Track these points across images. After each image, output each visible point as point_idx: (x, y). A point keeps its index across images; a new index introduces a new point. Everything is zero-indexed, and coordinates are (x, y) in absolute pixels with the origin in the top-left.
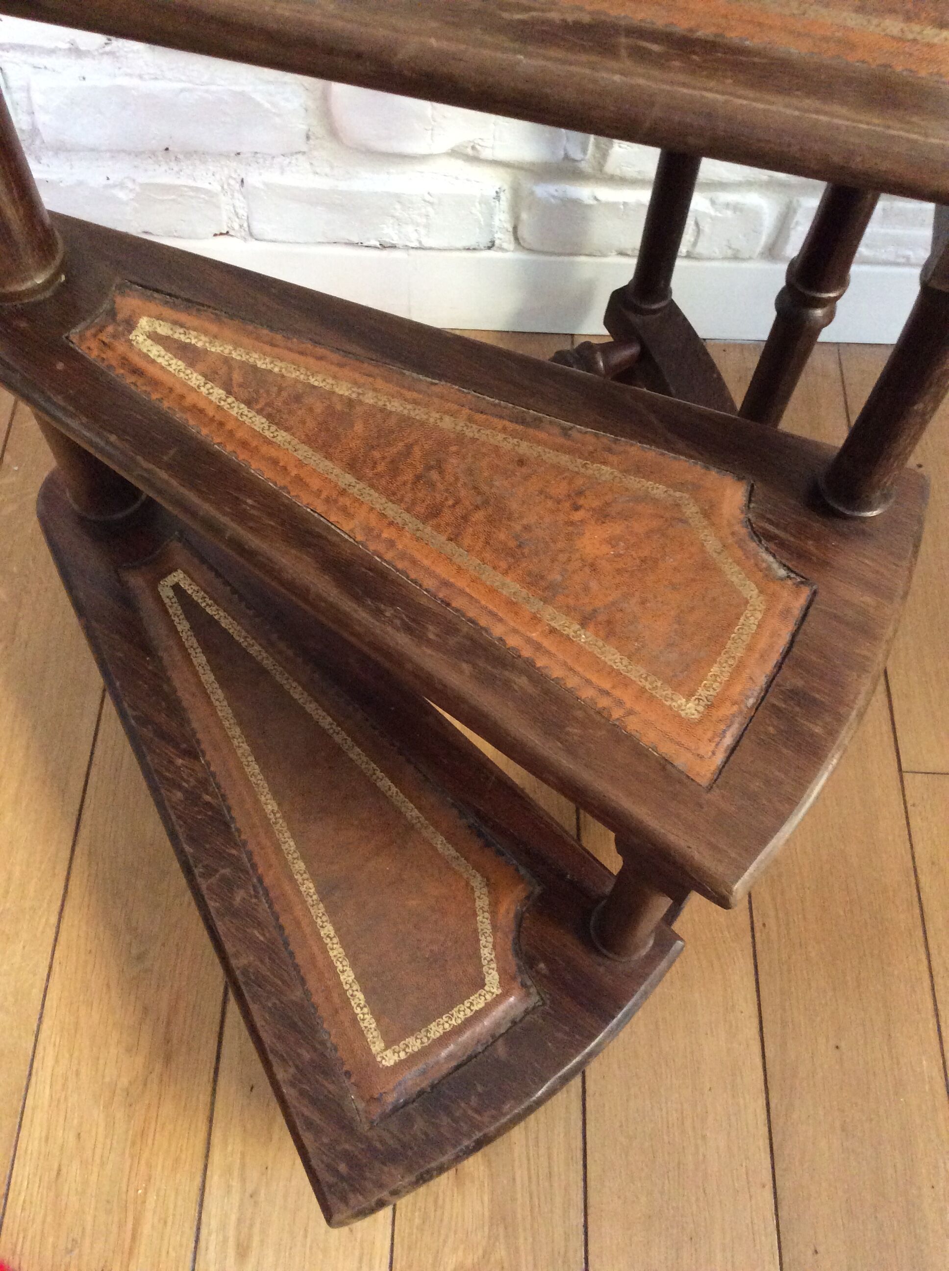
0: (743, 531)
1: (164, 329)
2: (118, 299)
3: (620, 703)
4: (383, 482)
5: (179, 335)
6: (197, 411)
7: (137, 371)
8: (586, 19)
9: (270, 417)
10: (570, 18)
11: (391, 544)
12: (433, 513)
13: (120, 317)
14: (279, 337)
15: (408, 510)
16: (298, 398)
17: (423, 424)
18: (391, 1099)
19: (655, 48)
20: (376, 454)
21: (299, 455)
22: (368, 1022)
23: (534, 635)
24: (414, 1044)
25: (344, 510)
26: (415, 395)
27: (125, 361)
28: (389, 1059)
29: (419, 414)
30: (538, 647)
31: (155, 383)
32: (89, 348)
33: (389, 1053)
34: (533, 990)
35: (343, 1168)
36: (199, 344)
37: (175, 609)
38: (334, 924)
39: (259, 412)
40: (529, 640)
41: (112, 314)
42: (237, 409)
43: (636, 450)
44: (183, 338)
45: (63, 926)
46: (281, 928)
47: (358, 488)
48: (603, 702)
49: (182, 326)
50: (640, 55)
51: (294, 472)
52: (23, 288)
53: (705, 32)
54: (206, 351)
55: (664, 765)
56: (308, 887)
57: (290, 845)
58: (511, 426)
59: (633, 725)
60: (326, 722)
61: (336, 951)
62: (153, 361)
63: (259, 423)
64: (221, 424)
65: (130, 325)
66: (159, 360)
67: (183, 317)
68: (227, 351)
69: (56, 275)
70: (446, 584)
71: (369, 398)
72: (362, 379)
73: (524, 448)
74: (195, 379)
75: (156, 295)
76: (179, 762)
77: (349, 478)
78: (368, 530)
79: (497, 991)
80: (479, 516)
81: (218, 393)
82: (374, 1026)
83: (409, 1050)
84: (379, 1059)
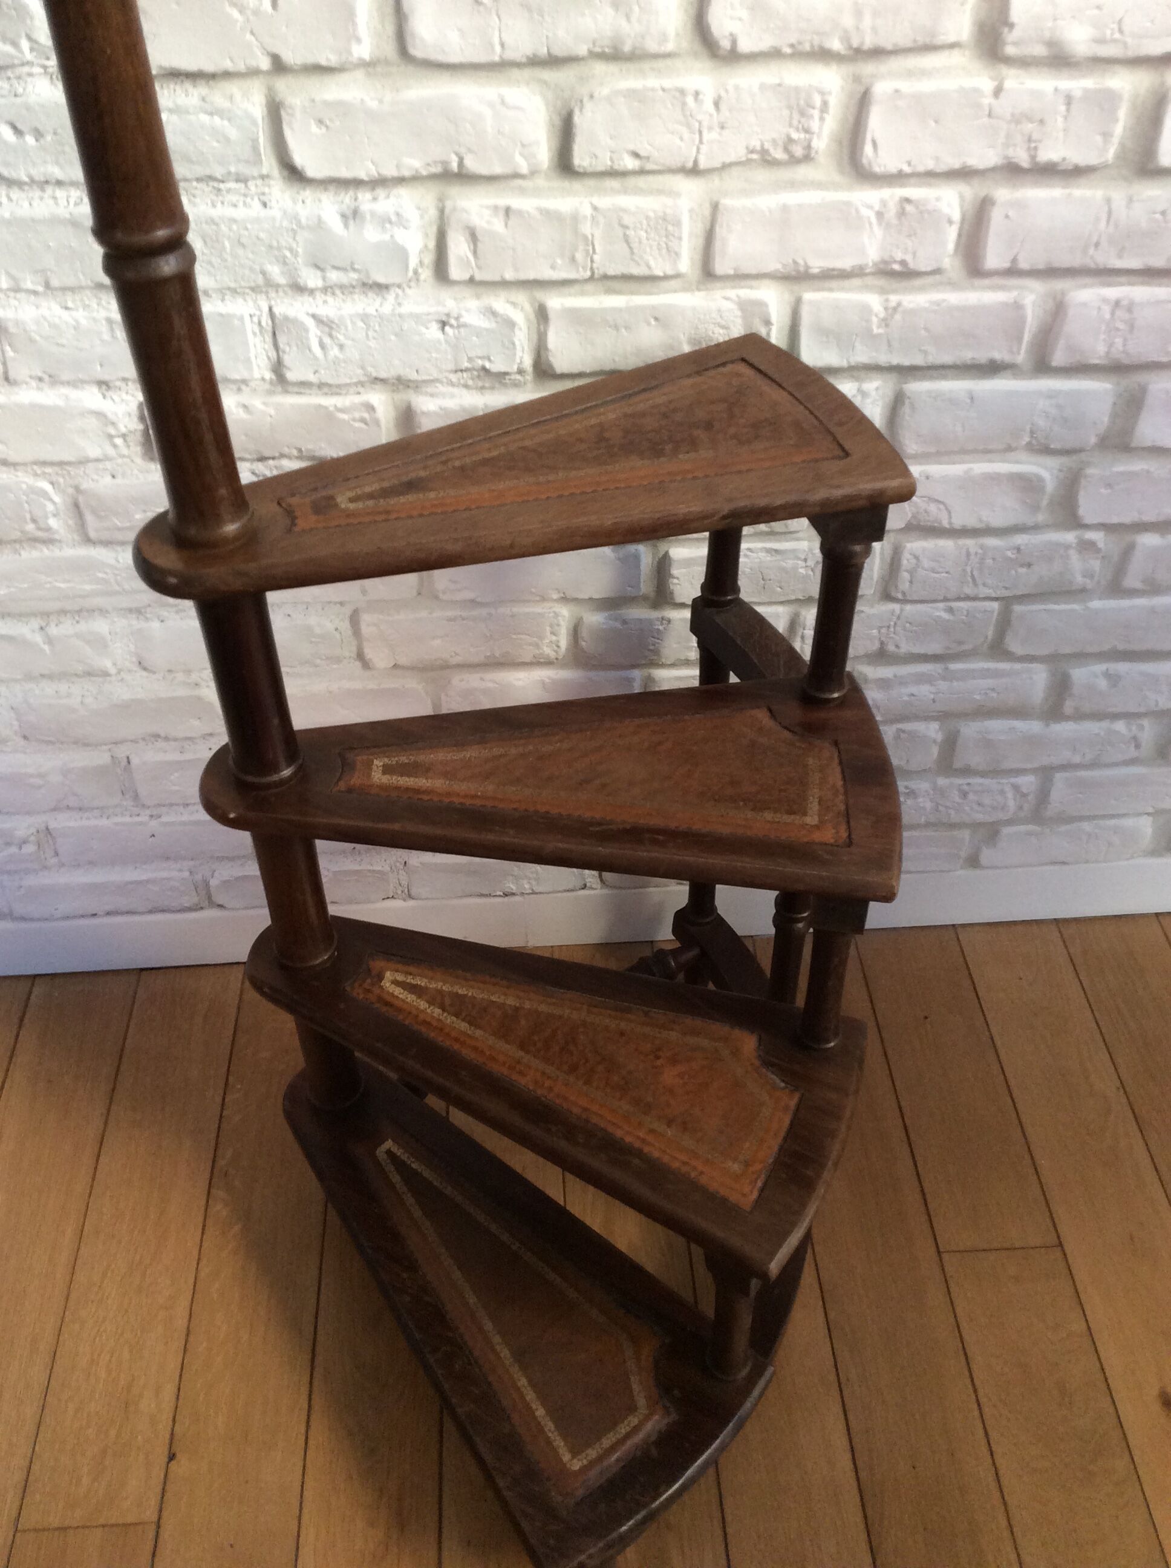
0: (757, 1063)
1: (400, 977)
2: (371, 963)
3: (695, 1168)
4: (542, 1053)
5: (410, 980)
6: (425, 1023)
7: (387, 1004)
8: (628, 827)
9: (470, 1023)
10: (621, 827)
11: (550, 1089)
12: (573, 1069)
13: (374, 973)
14: (468, 975)
15: (558, 1069)
16: (485, 1010)
17: (560, 1017)
18: (580, 1493)
19: (661, 838)
20: (536, 1038)
21: (490, 1042)
22: (559, 1443)
23: (641, 1135)
24: (592, 1453)
25: (521, 1073)
26: (554, 1000)
27: (380, 999)
28: (576, 1465)
29: (557, 1011)
30: (643, 1141)
31: (400, 1010)
32: (358, 994)
33: (575, 1461)
34: (671, 1410)
35: (552, 1542)
36: (423, 984)
37: (390, 1168)
38: (527, 1377)
39: (463, 1020)
40: (638, 1137)
41: (369, 970)
42: (449, 1020)
43: (689, 1021)
44: (413, 982)
45: (311, 1433)
46: (490, 1384)
47: (527, 1058)
48: (684, 1169)
49: (411, 974)
50: (655, 842)
51: (488, 1053)
52: (318, 962)
53: (683, 827)
54: (427, 988)
55: (724, 1200)
56: (505, 1353)
57: (488, 1326)
58: (613, 1013)
59: (704, 1180)
60: (505, 1237)
61: (530, 1396)
62: (397, 997)
63: (463, 1026)
64: (441, 1030)
65: (380, 977)
66: (401, 996)
67: (411, 969)
68: (439, 987)
69: (333, 953)
70: (585, 1109)
71: (527, 1005)
72: (521, 994)
73: (623, 1025)
74: (423, 1005)
75: (393, 957)
76: (405, 1275)
77: (521, 1053)
78: (536, 1082)
79: (646, 1412)
80: (600, 1068)
81: (437, 1011)
82: (562, 1444)
83: (589, 1458)
84: (568, 1466)
